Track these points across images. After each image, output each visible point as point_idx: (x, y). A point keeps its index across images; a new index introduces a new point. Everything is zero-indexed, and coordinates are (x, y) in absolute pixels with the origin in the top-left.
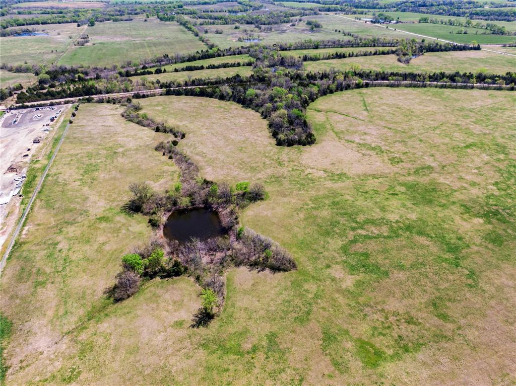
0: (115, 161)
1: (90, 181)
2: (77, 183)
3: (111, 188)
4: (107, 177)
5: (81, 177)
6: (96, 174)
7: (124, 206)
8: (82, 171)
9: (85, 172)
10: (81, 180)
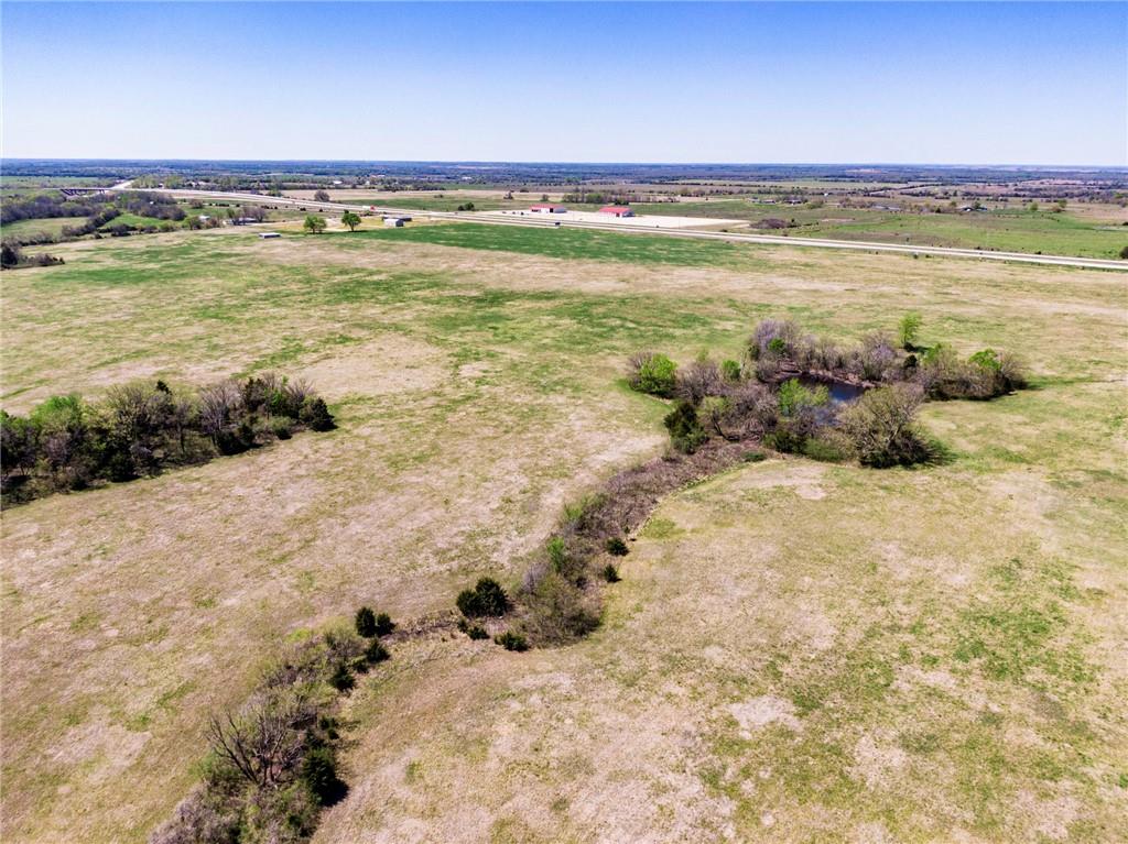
0: (854, 635)
1: (1027, 575)
2: (1089, 584)
3: (950, 519)
4: (941, 563)
5: (1066, 605)
6: (990, 597)
7: (939, 464)
8: (1060, 641)
9: (1041, 629)
10: (1066, 592)
